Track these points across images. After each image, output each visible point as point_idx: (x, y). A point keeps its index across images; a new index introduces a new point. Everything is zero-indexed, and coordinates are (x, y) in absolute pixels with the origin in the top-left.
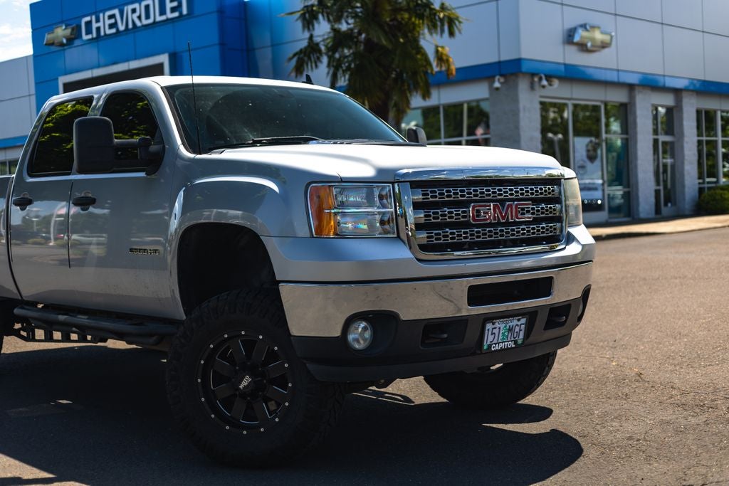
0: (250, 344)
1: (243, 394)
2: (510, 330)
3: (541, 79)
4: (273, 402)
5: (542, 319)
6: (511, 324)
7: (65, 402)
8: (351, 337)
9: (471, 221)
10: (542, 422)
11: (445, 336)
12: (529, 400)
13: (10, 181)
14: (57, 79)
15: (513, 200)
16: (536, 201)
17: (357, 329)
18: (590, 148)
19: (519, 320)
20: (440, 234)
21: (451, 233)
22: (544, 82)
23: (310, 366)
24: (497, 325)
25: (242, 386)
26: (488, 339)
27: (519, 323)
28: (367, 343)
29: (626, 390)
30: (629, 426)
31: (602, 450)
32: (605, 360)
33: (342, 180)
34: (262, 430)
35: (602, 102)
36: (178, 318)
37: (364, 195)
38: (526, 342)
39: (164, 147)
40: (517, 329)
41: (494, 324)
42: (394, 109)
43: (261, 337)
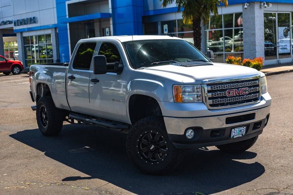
0: (154, 135)
1: (151, 151)
2: (240, 131)
3: (264, 4)
4: (161, 153)
5: (251, 127)
6: (241, 129)
7: (87, 147)
8: (187, 134)
9: (227, 96)
10: (252, 159)
11: (218, 134)
12: (249, 150)
13: (66, 70)
14: (65, 2)
15: (242, 88)
16: (250, 87)
17: (189, 132)
18: (285, 31)
19: (243, 128)
20: (216, 101)
21: (220, 100)
22: (266, 5)
23: (174, 143)
24: (236, 130)
25: (151, 149)
26: (233, 134)
27: (243, 129)
28: (192, 136)
29: (285, 146)
30: (282, 161)
31: (272, 170)
32: (279, 132)
33: (184, 84)
34: (158, 163)
35: (291, 12)
36: (129, 123)
37: (192, 88)
38: (246, 134)
39: (123, 65)
40: (243, 130)
41: (235, 129)
42: (203, 20)
43: (157, 133)
